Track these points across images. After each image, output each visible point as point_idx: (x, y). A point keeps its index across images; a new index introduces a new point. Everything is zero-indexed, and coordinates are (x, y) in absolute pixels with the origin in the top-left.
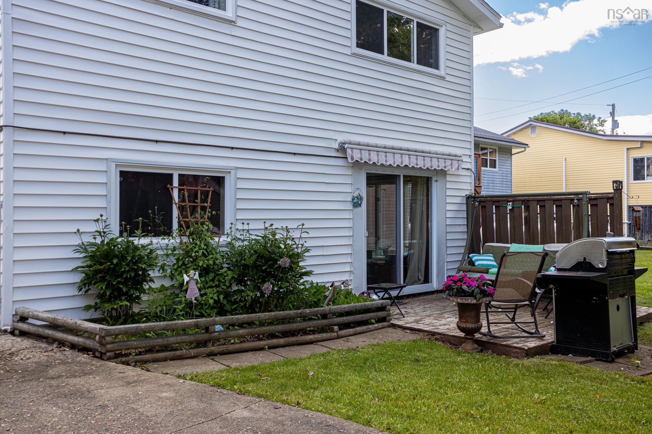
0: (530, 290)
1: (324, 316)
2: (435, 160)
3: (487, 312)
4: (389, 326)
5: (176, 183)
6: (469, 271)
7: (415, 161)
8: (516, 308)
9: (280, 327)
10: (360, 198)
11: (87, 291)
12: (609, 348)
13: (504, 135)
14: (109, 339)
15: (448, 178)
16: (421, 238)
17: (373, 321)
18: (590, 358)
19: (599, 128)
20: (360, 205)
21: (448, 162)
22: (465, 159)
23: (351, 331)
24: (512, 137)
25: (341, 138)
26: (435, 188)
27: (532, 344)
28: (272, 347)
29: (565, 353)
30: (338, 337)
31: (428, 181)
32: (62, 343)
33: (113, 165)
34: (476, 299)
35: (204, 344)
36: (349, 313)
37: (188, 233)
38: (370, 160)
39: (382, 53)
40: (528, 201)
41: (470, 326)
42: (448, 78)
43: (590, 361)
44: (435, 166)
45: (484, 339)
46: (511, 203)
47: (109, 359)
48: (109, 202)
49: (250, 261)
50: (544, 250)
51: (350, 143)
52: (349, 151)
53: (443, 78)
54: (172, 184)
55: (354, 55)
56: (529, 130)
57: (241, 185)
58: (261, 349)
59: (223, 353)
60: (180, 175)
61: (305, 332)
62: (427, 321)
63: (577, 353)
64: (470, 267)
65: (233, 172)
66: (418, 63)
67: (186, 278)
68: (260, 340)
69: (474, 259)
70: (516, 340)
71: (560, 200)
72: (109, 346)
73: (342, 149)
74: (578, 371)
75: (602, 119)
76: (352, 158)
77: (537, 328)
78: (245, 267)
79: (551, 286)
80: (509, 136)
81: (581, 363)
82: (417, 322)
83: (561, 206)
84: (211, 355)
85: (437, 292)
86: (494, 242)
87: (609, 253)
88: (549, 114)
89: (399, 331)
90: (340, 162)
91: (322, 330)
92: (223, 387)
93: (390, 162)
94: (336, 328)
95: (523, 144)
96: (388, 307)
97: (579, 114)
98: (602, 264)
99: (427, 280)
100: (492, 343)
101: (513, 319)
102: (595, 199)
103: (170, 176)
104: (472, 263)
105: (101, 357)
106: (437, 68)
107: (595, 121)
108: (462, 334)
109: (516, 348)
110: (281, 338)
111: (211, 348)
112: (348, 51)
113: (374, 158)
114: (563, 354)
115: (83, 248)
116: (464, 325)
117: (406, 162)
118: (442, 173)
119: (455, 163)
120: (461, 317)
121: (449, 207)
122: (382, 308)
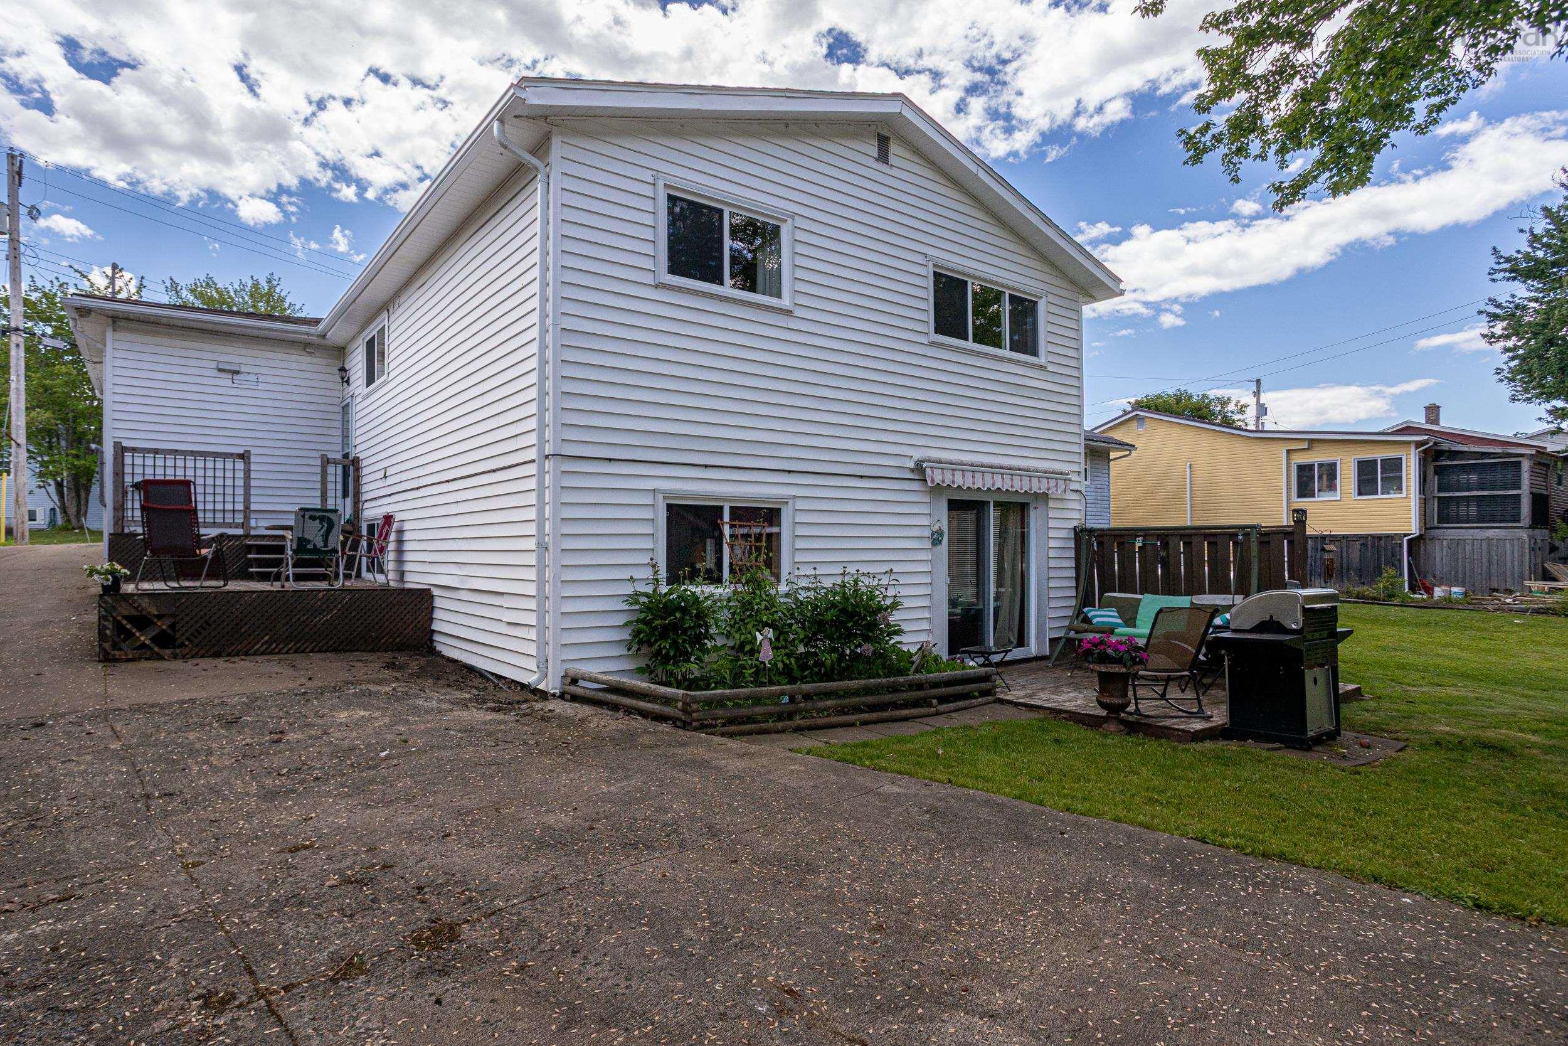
0: (1190, 658)
1: (919, 686)
2: (1035, 481)
3: (1134, 686)
4: (994, 702)
5: (726, 517)
6: (1086, 631)
7: (1009, 482)
8: (1168, 680)
9: (870, 699)
10: (940, 532)
11: (639, 650)
12: (1305, 731)
13: (1096, 431)
14: (694, 706)
15: (1051, 504)
16: (1013, 585)
17: (976, 694)
18: (1277, 745)
19: (1236, 417)
20: (940, 542)
21: (1053, 483)
22: (1074, 477)
23: (952, 706)
24: (1110, 434)
25: (918, 454)
26: (1034, 517)
27: (1197, 725)
28: (864, 723)
29: (1243, 737)
30: (938, 714)
31: (1023, 508)
32: (629, 711)
33: (661, 496)
34: (1125, 666)
35: (790, 716)
36: (949, 683)
37: (744, 581)
38: (953, 482)
39: (966, 338)
40: (1167, 536)
41: (1116, 701)
42: (1050, 368)
43: (1280, 749)
44: (1035, 489)
45: (1131, 719)
46: (1140, 539)
47: (695, 729)
48: (655, 542)
49: (829, 616)
50: (1192, 603)
51: (929, 461)
52: (928, 471)
53: (1043, 368)
54: (722, 519)
55: (933, 344)
56: (1135, 424)
57: (800, 518)
58: (852, 725)
59: (811, 728)
60: (731, 507)
61: (895, 706)
62: (1044, 695)
63: (1259, 738)
64: (1086, 626)
65: (791, 502)
66: (1011, 349)
67: (759, 637)
68: (847, 714)
69: (1090, 615)
70: (1174, 720)
71: (1215, 535)
72: (695, 715)
73: (919, 469)
74: (1268, 758)
75: (1242, 403)
76: (933, 481)
77: (1200, 706)
78: (821, 623)
79: (1223, 652)
80: (1103, 432)
81: (1268, 750)
82: (1030, 696)
83: (1216, 543)
84: (798, 729)
85: (1036, 659)
86: (1114, 591)
87: (1305, 610)
88: (1158, 397)
89: (1009, 707)
90: (916, 486)
91: (916, 704)
92: (852, 762)
93: (979, 485)
94: (935, 701)
95: (1127, 445)
96: (994, 677)
97: (1204, 396)
98: (1296, 623)
99: (1021, 642)
100: (1145, 724)
101: (1163, 696)
102: (1267, 534)
103: (720, 509)
104: (1087, 620)
105: (685, 726)
106: (1035, 354)
107: (1231, 407)
108: (1104, 713)
109: (1178, 730)
110: (866, 712)
111: (798, 721)
112: (924, 340)
113: (959, 480)
114: (1239, 740)
115: (634, 598)
116: (1106, 700)
117: (998, 484)
118: (1044, 497)
119: (1061, 483)
120: (1102, 690)
121: (1052, 544)
122: (986, 678)
